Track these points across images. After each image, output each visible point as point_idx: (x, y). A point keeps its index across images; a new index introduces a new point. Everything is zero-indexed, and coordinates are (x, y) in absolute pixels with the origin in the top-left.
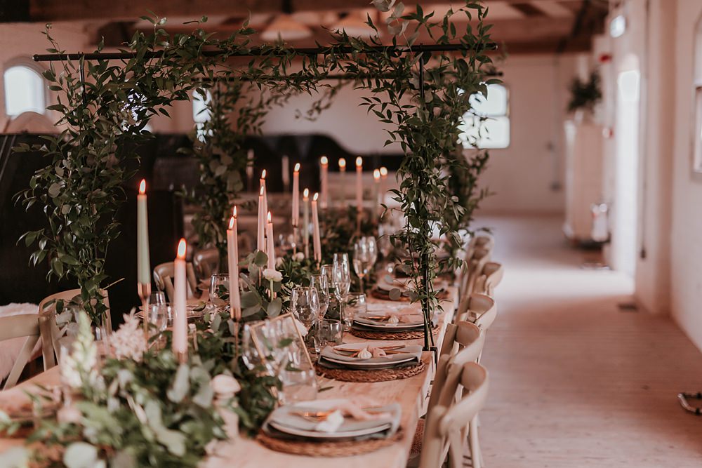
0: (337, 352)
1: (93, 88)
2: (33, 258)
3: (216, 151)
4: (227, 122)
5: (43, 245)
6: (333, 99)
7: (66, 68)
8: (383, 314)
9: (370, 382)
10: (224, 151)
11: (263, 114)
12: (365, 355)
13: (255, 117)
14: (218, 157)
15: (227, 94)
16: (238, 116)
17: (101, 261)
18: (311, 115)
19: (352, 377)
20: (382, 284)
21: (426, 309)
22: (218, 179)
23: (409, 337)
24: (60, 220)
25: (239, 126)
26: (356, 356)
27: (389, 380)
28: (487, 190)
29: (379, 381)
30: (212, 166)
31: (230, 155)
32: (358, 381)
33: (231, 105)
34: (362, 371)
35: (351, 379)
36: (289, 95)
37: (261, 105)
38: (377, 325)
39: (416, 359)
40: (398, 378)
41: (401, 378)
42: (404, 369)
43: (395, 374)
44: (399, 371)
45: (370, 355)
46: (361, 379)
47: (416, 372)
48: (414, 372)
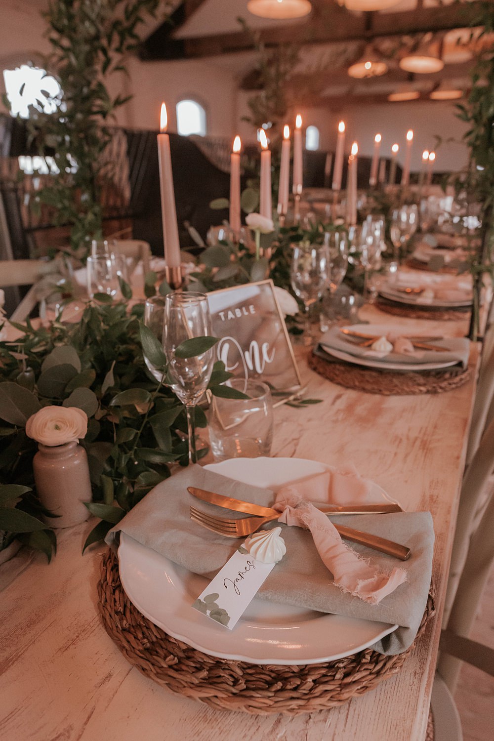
8: (416, 287)
9: (383, 394)
12: (382, 349)
19: (357, 383)
20: (419, 254)
21: (478, 285)
23: (446, 317)
26: (370, 346)
27: (414, 393)
29: (398, 394)
32: (364, 390)
35: (355, 386)
38: (407, 299)
39: (460, 364)
40: (428, 392)
41: (433, 392)
42: (438, 376)
43: (424, 385)
44: (431, 379)
45: (389, 347)
46: (368, 387)
47: (457, 383)
48: (454, 383)
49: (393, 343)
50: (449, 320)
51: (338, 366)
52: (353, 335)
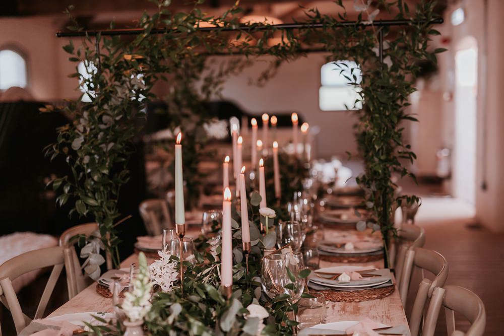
0: (318, 275)
1: (107, 59)
2: (59, 200)
5: (66, 190)
6: (277, 70)
7: (84, 43)
8: (339, 242)
9: (356, 302)
10: (192, 111)
11: (222, 82)
12: (344, 278)
13: (216, 84)
16: (203, 84)
17: (114, 202)
18: (260, 82)
19: (340, 298)
24: (80, 169)
25: (203, 91)
27: (369, 299)
29: (364, 300)
32: (345, 301)
33: (196, 75)
34: (346, 292)
35: (340, 300)
36: (242, 68)
37: (221, 75)
39: (390, 281)
41: (380, 297)
43: (375, 295)
45: (349, 277)
46: (347, 299)
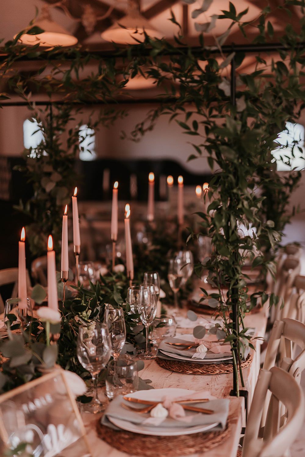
3: (48, 168)
4: (59, 142)
6: (155, 122)
10: (55, 168)
12: (159, 414)
14: (49, 174)
15: (58, 117)
16: (68, 137)
18: (135, 136)
20: (197, 297)
22: (50, 194)
23: (218, 372)
25: (69, 147)
26: (149, 413)
28: (299, 206)
30: (43, 183)
31: (61, 173)
33: (62, 127)
39: (220, 425)
40: (196, 452)
41: (201, 452)
42: (205, 437)
43: (192, 446)
44: (199, 440)
45: (165, 413)
47: (219, 441)
48: (217, 442)
49: (168, 409)
50: (220, 373)
51: (123, 435)
52: (135, 401)
